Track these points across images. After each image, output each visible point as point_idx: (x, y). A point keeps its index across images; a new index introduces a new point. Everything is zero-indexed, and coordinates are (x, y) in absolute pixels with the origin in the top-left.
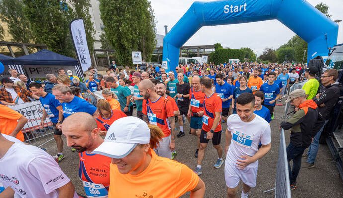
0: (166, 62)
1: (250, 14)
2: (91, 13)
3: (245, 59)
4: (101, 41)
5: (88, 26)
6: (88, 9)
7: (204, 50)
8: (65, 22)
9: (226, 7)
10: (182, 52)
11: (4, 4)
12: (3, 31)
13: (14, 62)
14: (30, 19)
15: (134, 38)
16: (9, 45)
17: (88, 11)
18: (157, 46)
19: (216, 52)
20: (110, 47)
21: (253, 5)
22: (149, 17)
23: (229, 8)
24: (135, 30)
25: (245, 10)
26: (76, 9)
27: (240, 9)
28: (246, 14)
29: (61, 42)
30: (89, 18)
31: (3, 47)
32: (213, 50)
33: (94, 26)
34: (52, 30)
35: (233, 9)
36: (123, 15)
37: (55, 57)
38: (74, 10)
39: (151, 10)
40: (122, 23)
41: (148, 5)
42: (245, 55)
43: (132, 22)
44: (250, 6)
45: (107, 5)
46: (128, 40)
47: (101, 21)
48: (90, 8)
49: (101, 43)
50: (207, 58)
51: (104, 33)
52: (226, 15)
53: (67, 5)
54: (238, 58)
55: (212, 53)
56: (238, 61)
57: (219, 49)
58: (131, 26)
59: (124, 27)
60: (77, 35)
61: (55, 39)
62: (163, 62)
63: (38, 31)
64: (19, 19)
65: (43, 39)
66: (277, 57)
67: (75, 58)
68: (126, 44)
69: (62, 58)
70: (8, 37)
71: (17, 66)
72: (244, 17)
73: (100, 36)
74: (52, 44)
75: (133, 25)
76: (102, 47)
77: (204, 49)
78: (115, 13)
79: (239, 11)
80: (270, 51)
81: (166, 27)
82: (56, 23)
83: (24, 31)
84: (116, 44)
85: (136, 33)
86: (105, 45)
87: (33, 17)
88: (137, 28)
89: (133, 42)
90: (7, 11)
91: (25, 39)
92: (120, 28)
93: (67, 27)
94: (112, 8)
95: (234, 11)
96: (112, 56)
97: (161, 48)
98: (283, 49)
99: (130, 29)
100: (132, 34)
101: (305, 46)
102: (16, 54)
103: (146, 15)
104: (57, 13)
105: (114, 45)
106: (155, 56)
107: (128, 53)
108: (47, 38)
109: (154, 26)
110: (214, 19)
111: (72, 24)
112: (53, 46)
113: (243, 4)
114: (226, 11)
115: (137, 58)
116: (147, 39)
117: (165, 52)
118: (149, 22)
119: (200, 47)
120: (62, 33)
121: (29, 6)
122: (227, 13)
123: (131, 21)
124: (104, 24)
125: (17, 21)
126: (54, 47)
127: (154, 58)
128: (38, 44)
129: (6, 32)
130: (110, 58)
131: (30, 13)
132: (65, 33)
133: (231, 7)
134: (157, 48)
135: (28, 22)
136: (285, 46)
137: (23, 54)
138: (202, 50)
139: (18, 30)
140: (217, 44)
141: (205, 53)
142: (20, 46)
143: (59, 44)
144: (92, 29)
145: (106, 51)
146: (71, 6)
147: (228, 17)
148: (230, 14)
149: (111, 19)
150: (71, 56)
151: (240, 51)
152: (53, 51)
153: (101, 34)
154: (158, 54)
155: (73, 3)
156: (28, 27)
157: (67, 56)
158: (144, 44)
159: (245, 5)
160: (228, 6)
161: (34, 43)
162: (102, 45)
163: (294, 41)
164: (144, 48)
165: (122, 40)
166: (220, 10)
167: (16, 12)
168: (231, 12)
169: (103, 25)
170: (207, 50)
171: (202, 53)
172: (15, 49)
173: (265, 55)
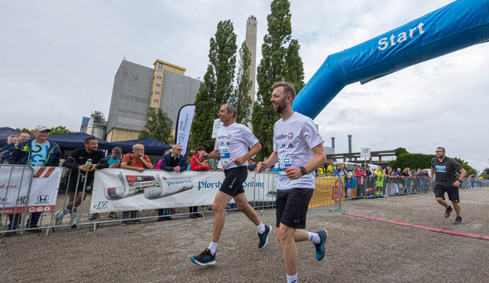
1: (436, 36)
9: (382, 41)
21: (437, 20)
25: (422, 32)
27: (411, 34)
28: (424, 38)
35: (395, 39)
44: (431, 23)
52: (383, 53)
72: (423, 44)
79: (409, 39)
95: (399, 40)
110: (361, 66)
113: (416, 25)
114: (383, 46)
122: (384, 48)
133: (392, 38)
147: (388, 55)
148: (390, 48)
159: (421, 25)
160: (386, 39)
166: (370, 50)
168: (393, 44)
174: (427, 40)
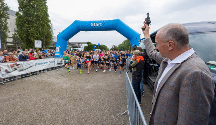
0: (58, 48)
4: (13, 38)
10: (69, 46)
15: (38, 37)
20: (20, 41)
22: (49, 27)
24: (40, 32)
25: (101, 25)
30: (6, 24)
32: (87, 45)
33: (9, 29)
36: (32, 24)
39: (51, 24)
40: (31, 28)
41: (49, 21)
42: (103, 48)
44: (103, 24)
45: (22, 18)
46: (33, 37)
47: (15, 27)
48: (8, 19)
50: (83, 48)
51: (16, 33)
54: (100, 49)
55: (86, 46)
58: (37, 30)
59: (32, 30)
62: (56, 48)
66: (118, 49)
73: (13, 35)
75: (38, 29)
76: (13, 41)
77: (82, 44)
78: (27, 23)
80: (115, 46)
84: (25, 39)
85: (40, 34)
86: (16, 40)
88: (41, 32)
92: (29, 30)
94: (25, 20)
97: (55, 43)
98: (121, 46)
99: (36, 31)
100: (37, 34)
103: (48, 26)
105: (22, 39)
106: (51, 47)
109: (52, 31)
110: (86, 28)
113: (100, 23)
115: (38, 44)
116: (47, 38)
118: (49, 29)
119: (80, 43)
124: (18, 27)
134: (53, 43)
136: (121, 45)
140: (89, 42)
144: (7, 30)
145: (16, 43)
147: (93, 28)
149: (23, 26)
151: (101, 46)
154: (54, 46)
158: (45, 40)
162: (13, 40)
164: (45, 42)
165: (29, 37)
166: (89, 25)
173: (113, 48)
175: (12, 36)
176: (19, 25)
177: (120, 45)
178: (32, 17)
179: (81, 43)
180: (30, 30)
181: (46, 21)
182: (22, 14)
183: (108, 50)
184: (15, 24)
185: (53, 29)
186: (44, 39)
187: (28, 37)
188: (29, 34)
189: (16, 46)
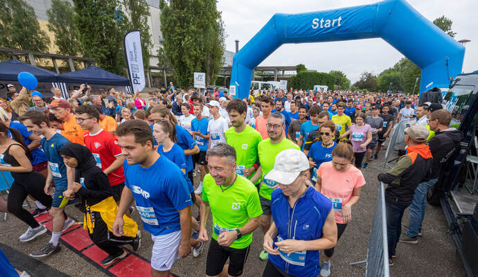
0: (234, 87)
1: (346, 30)
2: (149, 23)
3: (335, 86)
4: (158, 57)
5: (145, 39)
6: (146, 19)
7: (283, 73)
8: (118, 34)
9: (316, 21)
10: (255, 74)
11: (54, 11)
12: (49, 42)
13: (58, 80)
14: (79, 29)
15: (197, 55)
16: (54, 58)
17: (147, 20)
18: (225, 66)
19: (298, 76)
20: (168, 64)
21: (351, 18)
22: (218, 29)
23: (319, 22)
24: (200, 45)
25: (339, 25)
26: (133, 19)
27: (333, 24)
28: (341, 29)
29: (112, 57)
30: (146, 30)
31: (47, 60)
32: (295, 73)
33: (152, 39)
34: (103, 42)
35: (324, 23)
36: (188, 27)
37: (104, 75)
38: (130, 19)
39: (221, 21)
40: (185, 37)
41: (218, 15)
42: (335, 81)
43: (197, 36)
44: (346, 20)
45: (169, 14)
46: (190, 57)
47: (160, 34)
48: (148, 17)
49: (157, 59)
50: (286, 84)
51: (162, 47)
52: (314, 31)
53: (123, 13)
54: (327, 84)
55: (293, 77)
56: (326, 88)
57: (302, 72)
58: (196, 40)
59: (187, 41)
60: (132, 49)
61: (105, 53)
62: (231, 87)
63: (87, 43)
64: (68, 28)
65: (92, 52)
66: (379, 84)
67: (126, 76)
68: (188, 62)
69: (112, 76)
70: (53, 49)
71: (61, 84)
72: (338, 34)
73: (157, 51)
74: (102, 58)
75: (198, 39)
76: (159, 64)
77: (283, 71)
78: (178, 24)
79: (331, 26)
80: (369, 76)
81: (237, 42)
82: (109, 34)
83: (72, 42)
84: (176, 61)
86: (163, 62)
87: (83, 27)
88: (203, 43)
89: (197, 59)
90: (55, 19)
91: (72, 51)
92: (183, 43)
93: (121, 39)
94: (175, 18)
95: (325, 25)
96: (169, 75)
97: (229, 68)
98: (387, 75)
99: (194, 43)
100: (195, 50)
101: (417, 73)
102: (61, 69)
103: (214, 27)
104: (111, 23)
105: (173, 62)
106: (221, 78)
107: (189, 72)
108: (97, 51)
109: (222, 40)
110: (298, 35)
111: (126, 37)
112: (102, 61)
113: (338, 18)
114: (315, 25)
115: (200, 80)
116: (213, 57)
117: (234, 74)
118: (217, 36)
119: (279, 69)
120: (114, 46)
121: (80, 14)
122: (316, 28)
123: (195, 34)
124: (164, 36)
125: (65, 31)
126: (104, 63)
127: (220, 80)
128: (87, 59)
129: (52, 44)
130: (167, 77)
131: (81, 21)
132: (118, 46)
133: (322, 21)
134: (225, 68)
135: (77, 32)
136: (390, 71)
137: (68, 69)
138: (281, 72)
139: (65, 41)
140: (301, 65)
141: (284, 77)
142: (65, 59)
143: (109, 59)
144: (148, 42)
145: (163, 70)
146: (127, 13)
147: (316, 34)
148: (319, 29)
149: (173, 31)
150: (122, 74)
151: (329, 75)
152: (101, 67)
153: (159, 49)
154: (226, 75)
155: (129, 11)
156: (77, 38)
157: (117, 74)
158: (209, 62)
159: (340, 19)
160: (318, 20)
161: (82, 56)
162: (158, 62)
163: (403, 64)
164: (209, 68)
165: (183, 57)
166: (306, 25)
167: (65, 21)
168: (322, 27)
169: (162, 37)
170: (287, 73)
171: (280, 75)
172: (59, 63)
173: (362, 81)
174: (341, 31)
175: (155, 54)
176: (167, 30)
177: (385, 71)
178: (185, 9)
179: (283, 67)
180: (184, 40)
181: (212, 15)
182: (169, 5)
183: (347, 85)
184: (159, 28)
185: (225, 35)
186: (207, 59)
187: (181, 57)
188: (183, 49)
189: (163, 73)
